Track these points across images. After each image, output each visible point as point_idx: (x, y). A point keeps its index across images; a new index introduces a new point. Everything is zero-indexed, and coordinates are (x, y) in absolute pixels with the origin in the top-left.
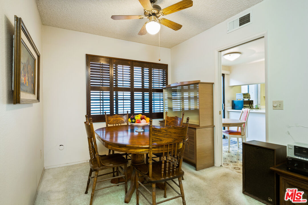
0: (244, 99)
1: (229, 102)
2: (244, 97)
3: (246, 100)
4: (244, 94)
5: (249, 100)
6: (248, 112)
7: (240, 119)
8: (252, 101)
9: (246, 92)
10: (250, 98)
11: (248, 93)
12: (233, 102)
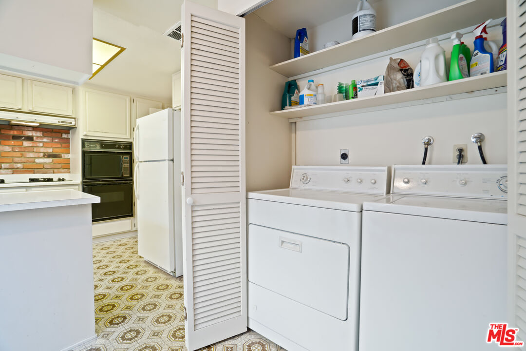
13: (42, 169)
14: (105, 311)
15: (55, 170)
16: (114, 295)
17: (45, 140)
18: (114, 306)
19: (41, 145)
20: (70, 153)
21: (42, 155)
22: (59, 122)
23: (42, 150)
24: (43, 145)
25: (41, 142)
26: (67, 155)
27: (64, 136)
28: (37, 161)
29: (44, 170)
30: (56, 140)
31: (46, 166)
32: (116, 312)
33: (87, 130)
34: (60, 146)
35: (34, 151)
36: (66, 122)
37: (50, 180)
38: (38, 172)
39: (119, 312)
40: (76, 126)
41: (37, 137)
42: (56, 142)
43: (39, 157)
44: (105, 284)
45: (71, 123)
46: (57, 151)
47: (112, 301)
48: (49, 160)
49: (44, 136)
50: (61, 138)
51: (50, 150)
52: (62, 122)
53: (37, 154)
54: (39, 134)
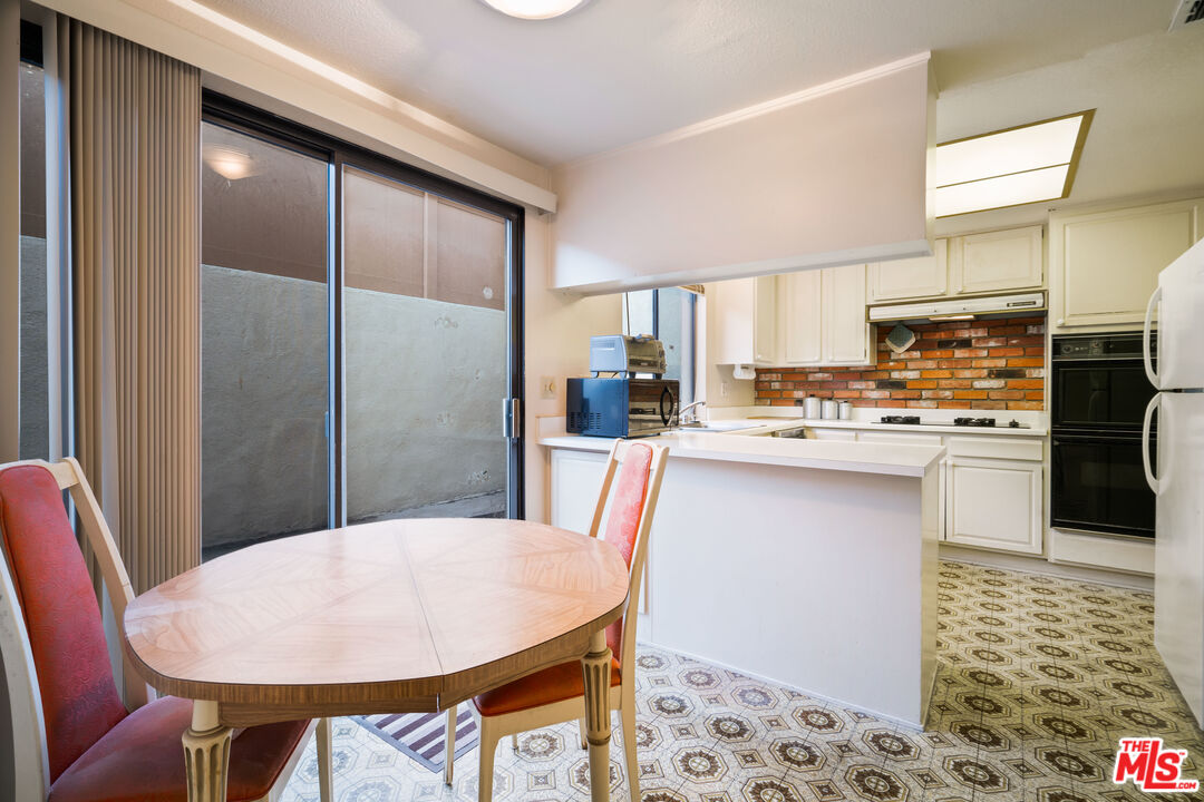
0: (633, 369)
1: (549, 388)
2: (632, 362)
3: (645, 376)
4: (633, 343)
5: (658, 376)
6: (648, 471)
7: (594, 533)
8: (676, 385)
9: (648, 331)
10: (662, 366)
11: (651, 339)
12: (574, 387)
13: (985, 400)
14: (973, 706)
15: (1011, 404)
16: (1018, 692)
17: (992, 344)
18: (998, 709)
19: (985, 353)
20: (1043, 367)
21: (985, 372)
22: (1008, 305)
23: (986, 363)
24: (988, 354)
25: (985, 348)
26: (1037, 371)
27: (1032, 330)
28: (977, 384)
29: (988, 402)
30: (1014, 342)
31: (993, 395)
32: (991, 721)
33: (1067, 315)
34: (1022, 353)
35: (971, 367)
36: (1023, 304)
37: (991, 423)
38: (978, 407)
39: (996, 726)
40: (1046, 308)
41: (978, 339)
42: (1014, 345)
43: (980, 378)
44: (1021, 665)
45: (1035, 303)
46: (1016, 363)
47: (1003, 699)
48: (999, 383)
49: (990, 337)
50: (1025, 336)
51: (1001, 363)
52: (1015, 304)
53: (977, 371)
54: (981, 333)
